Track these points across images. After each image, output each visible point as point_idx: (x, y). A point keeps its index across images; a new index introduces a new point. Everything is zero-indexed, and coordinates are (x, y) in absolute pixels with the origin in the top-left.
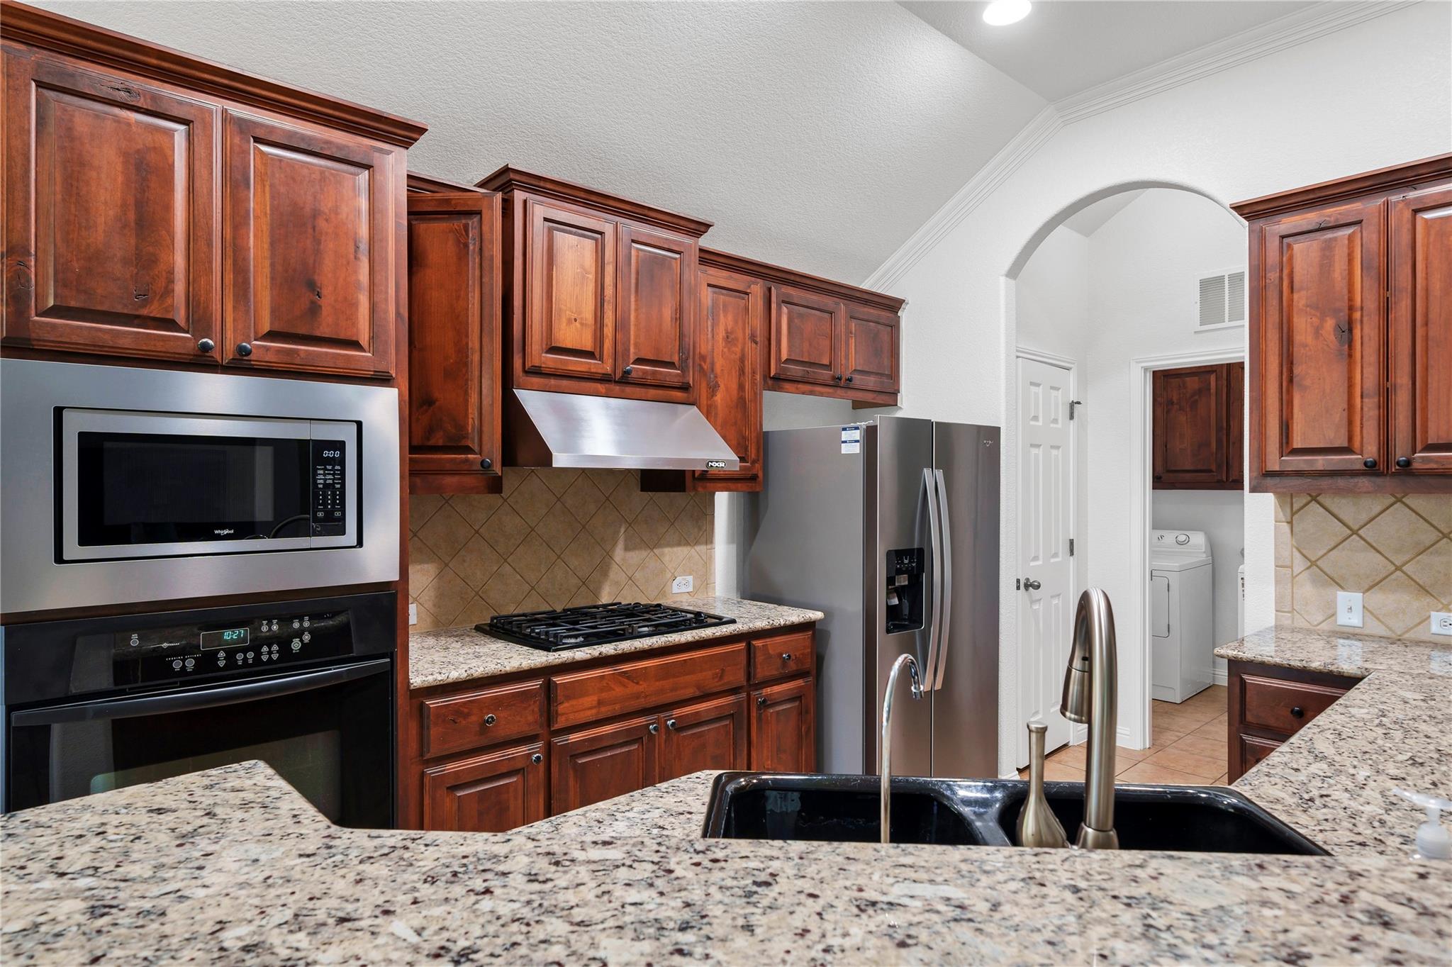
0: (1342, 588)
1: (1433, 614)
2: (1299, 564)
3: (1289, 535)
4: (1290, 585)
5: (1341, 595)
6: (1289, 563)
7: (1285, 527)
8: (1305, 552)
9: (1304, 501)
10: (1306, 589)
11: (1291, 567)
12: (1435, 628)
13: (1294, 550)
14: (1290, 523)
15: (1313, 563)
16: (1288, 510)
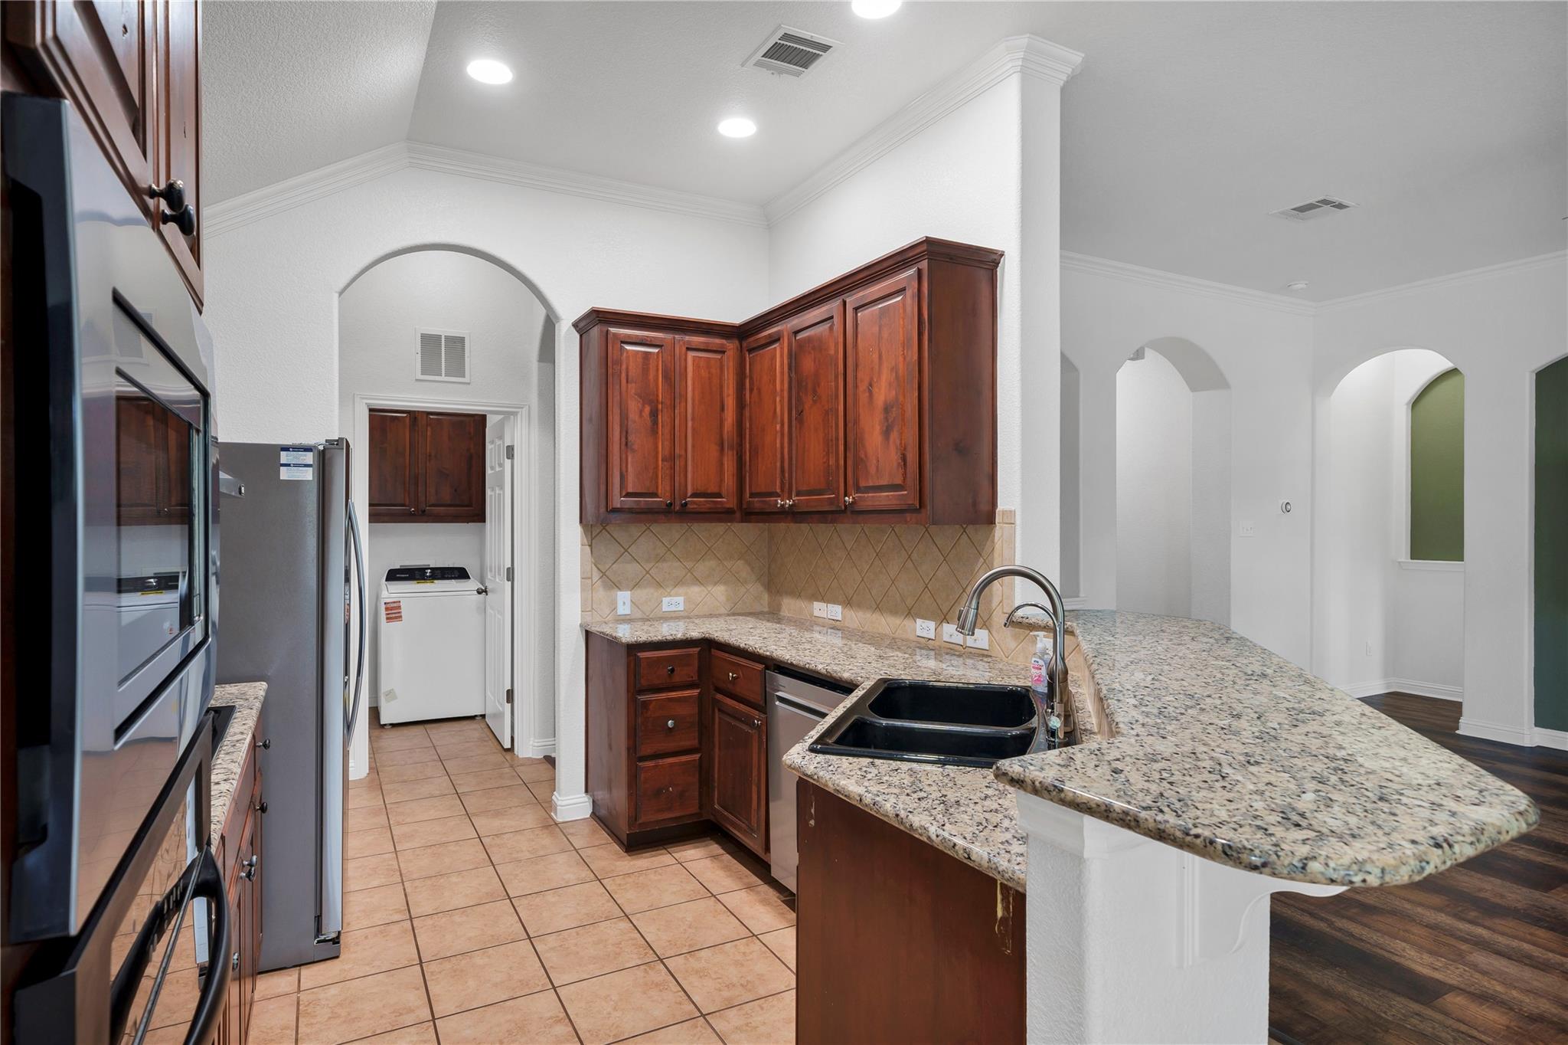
0: (619, 589)
1: (664, 599)
2: (596, 575)
3: (590, 554)
4: (590, 592)
5: (620, 593)
6: (590, 576)
7: (588, 549)
8: (598, 566)
9: (598, 531)
10: (601, 593)
11: (591, 578)
12: (665, 608)
13: (593, 565)
14: (591, 546)
15: (604, 574)
16: (590, 536)
